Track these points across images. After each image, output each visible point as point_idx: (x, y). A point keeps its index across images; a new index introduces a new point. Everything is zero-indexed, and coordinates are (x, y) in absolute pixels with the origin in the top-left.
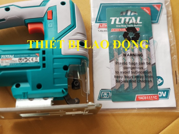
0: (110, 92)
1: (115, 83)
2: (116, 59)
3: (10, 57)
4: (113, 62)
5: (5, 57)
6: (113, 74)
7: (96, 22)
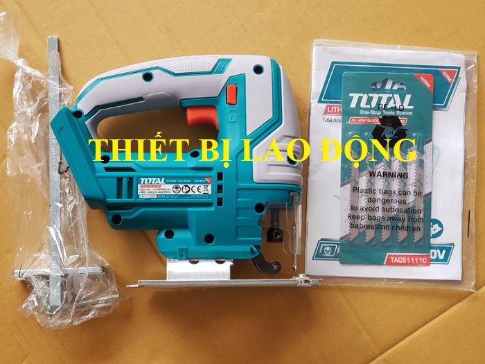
0: (337, 246)
1: (349, 228)
2: (354, 180)
3: (157, 182)
4: (348, 186)
5: (148, 181)
6: (345, 210)
7: (320, 101)
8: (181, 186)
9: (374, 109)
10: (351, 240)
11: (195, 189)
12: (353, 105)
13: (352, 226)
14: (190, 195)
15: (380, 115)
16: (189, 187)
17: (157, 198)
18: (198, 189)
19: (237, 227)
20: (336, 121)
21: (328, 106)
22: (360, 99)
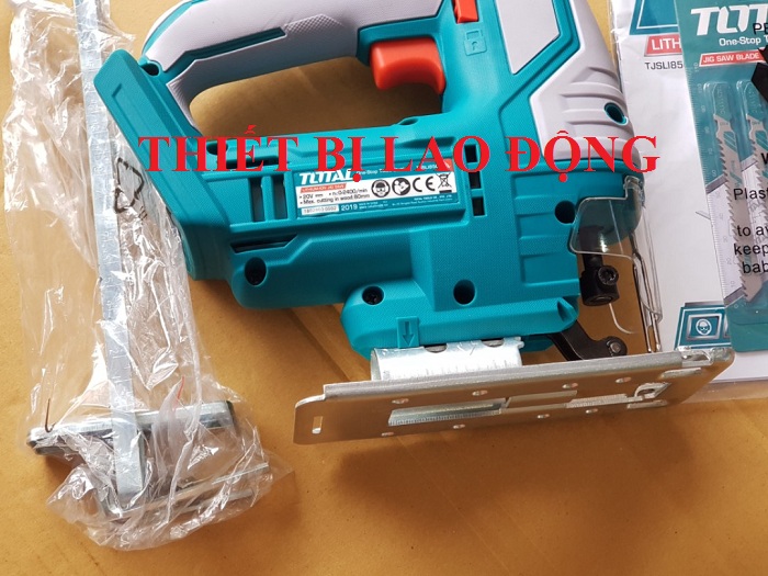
0: (720, 315)
1: (739, 274)
2: (733, 176)
3: (335, 178)
4: (723, 191)
5: (317, 178)
6: (725, 240)
7: (634, 31)
8: (390, 180)
9: (745, 34)
10: (748, 299)
11: (421, 184)
12: (703, 30)
13: (746, 269)
14: (412, 199)
15: (760, 45)
16: (407, 182)
17: (340, 212)
18: (427, 184)
19: (523, 258)
20: (673, 65)
21: (651, 39)
22: (714, 17)
